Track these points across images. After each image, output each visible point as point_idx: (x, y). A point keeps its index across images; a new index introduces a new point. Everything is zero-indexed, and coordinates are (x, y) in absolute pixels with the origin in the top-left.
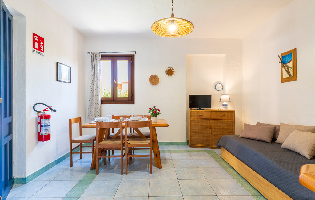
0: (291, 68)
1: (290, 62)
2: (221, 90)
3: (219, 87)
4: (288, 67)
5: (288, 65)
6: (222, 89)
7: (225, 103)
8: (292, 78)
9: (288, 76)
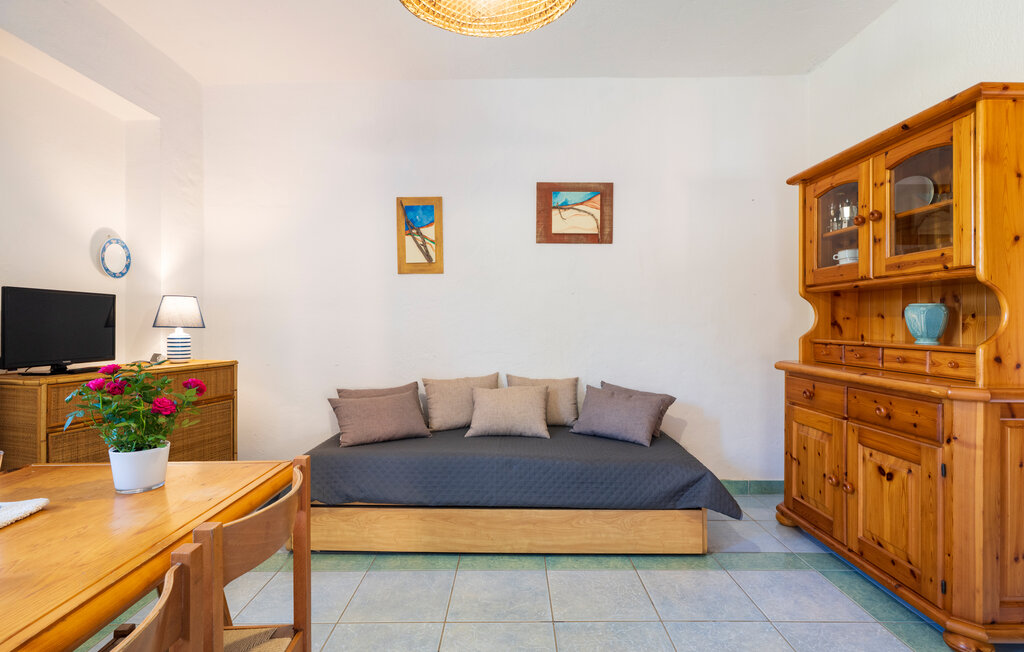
0: (432, 241)
1: (428, 225)
2: (122, 274)
3: (115, 258)
4: (424, 237)
5: (424, 231)
6: (128, 267)
7: (179, 333)
8: (431, 265)
9: (422, 259)
